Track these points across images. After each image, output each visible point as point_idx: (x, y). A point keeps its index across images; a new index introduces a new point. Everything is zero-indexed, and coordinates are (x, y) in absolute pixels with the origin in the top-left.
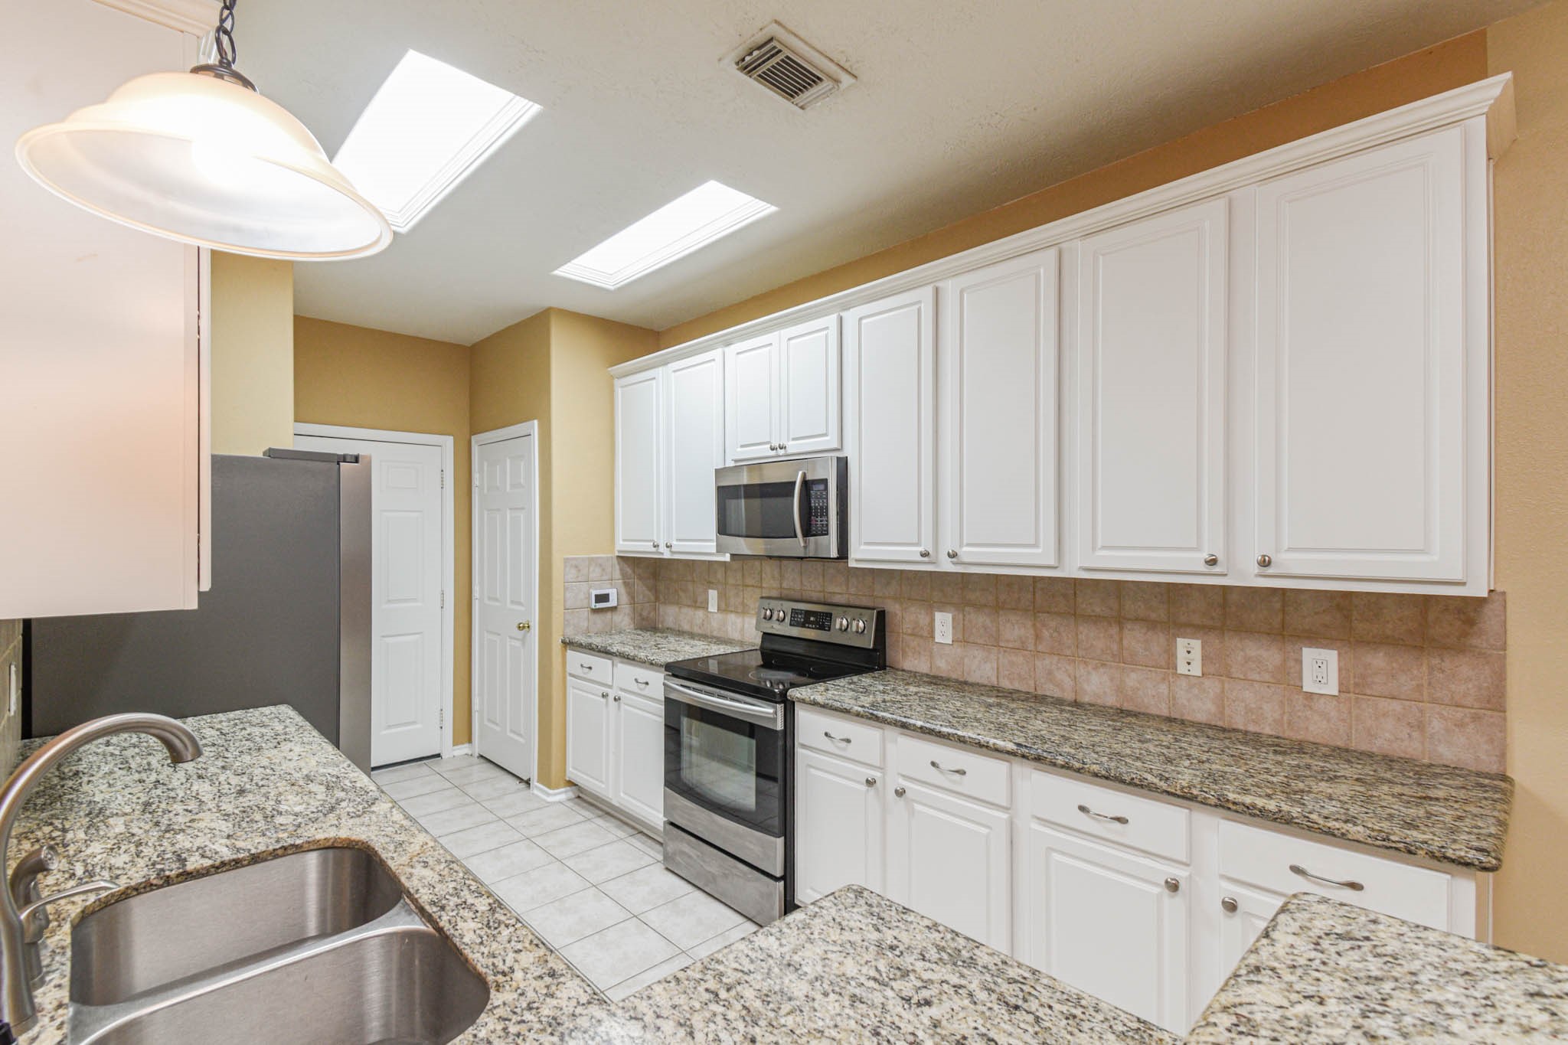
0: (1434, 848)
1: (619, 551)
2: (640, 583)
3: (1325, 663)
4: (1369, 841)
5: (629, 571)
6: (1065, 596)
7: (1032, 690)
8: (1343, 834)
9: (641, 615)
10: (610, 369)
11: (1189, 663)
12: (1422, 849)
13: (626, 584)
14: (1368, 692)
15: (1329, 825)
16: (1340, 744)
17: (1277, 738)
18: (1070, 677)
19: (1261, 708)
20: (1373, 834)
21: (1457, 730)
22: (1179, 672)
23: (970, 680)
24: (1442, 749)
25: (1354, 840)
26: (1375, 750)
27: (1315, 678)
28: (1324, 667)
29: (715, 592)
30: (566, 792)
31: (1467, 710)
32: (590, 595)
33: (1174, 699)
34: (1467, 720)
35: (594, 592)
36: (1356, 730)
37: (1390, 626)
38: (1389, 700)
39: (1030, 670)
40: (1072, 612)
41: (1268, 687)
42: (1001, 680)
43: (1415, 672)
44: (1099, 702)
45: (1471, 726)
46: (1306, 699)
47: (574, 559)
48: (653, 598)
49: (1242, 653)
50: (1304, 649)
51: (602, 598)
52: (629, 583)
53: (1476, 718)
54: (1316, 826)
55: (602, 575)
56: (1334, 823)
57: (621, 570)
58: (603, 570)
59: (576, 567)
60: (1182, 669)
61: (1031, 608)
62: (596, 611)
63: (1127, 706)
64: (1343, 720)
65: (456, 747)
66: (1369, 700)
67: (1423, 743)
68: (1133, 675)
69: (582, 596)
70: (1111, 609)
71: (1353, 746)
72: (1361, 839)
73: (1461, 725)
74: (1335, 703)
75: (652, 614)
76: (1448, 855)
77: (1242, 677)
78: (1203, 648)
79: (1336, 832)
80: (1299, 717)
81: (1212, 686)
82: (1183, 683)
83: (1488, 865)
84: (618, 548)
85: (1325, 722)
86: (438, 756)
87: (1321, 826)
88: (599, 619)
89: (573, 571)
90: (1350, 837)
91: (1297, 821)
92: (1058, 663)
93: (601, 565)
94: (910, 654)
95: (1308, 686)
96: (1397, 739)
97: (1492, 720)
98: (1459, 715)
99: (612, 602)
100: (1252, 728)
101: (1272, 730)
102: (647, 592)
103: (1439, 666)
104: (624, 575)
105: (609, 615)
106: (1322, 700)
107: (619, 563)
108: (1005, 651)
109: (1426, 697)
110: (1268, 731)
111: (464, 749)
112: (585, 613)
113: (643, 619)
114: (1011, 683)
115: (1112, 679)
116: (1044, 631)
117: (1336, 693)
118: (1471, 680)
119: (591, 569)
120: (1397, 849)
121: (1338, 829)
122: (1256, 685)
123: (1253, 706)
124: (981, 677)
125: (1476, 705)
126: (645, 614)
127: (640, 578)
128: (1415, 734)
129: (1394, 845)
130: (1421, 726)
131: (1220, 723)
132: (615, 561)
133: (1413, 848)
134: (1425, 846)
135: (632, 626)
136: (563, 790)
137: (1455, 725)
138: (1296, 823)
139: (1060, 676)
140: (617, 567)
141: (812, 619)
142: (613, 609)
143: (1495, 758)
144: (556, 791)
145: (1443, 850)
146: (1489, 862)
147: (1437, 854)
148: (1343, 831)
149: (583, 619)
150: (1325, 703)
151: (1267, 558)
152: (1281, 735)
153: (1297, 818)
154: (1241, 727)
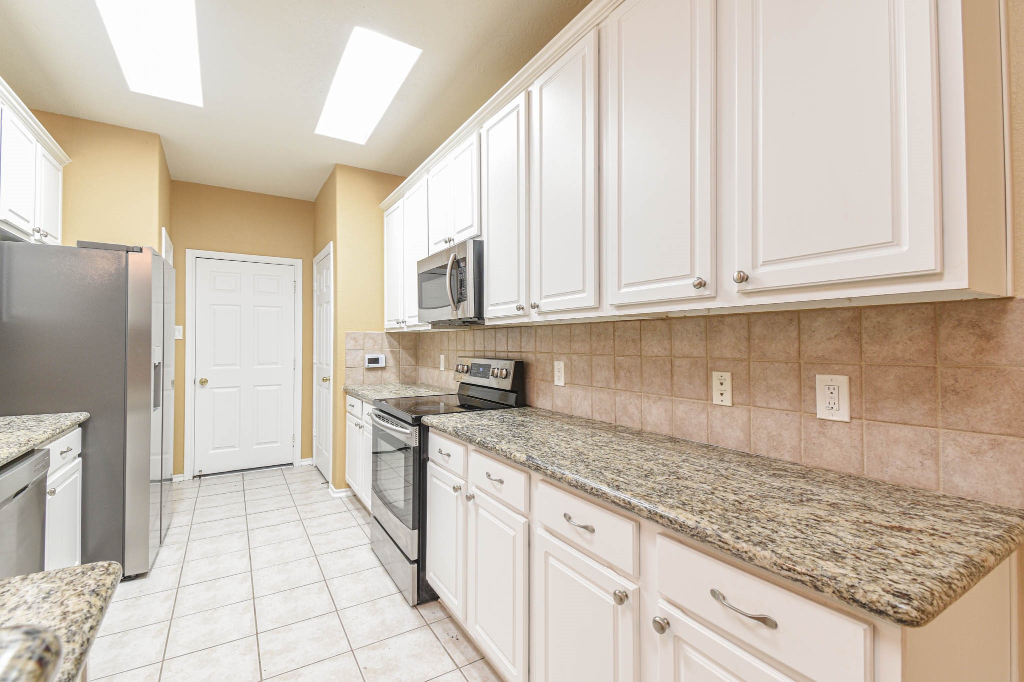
0: (842, 587)
1: (387, 329)
2: (404, 352)
3: (836, 388)
4: (775, 569)
5: (395, 343)
6: (633, 340)
7: (613, 422)
8: (750, 558)
9: (404, 374)
10: (380, 205)
11: (722, 394)
12: (829, 586)
13: (392, 352)
14: (879, 418)
15: (738, 546)
16: (852, 471)
17: (794, 464)
18: (638, 410)
19: (781, 435)
20: (779, 561)
21: (974, 458)
22: (714, 402)
23: (575, 414)
24: (957, 479)
25: (761, 567)
26: (886, 478)
27: (828, 405)
28: (835, 392)
29: (443, 356)
30: (346, 491)
31: (985, 436)
32: (364, 358)
33: (712, 427)
34: (984, 447)
35: (368, 356)
36: (868, 458)
37: (900, 347)
38: (900, 426)
39: (612, 405)
40: (639, 354)
41: (787, 414)
42: (594, 413)
43: (928, 395)
44: (658, 431)
45: (990, 454)
46: (820, 426)
47: (353, 333)
48: (413, 363)
49: (764, 383)
50: (817, 376)
51: (375, 360)
52: (394, 352)
53: (995, 445)
54: (726, 547)
55: (374, 346)
56: (744, 544)
57: (389, 342)
58: (375, 342)
59: (354, 339)
60: (717, 399)
61: (613, 353)
62: (369, 369)
63: (677, 435)
64: (855, 447)
65: (302, 460)
66: (880, 426)
67: (937, 472)
68: (681, 407)
69: (359, 359)
70: (665, 349)
71: (866, 474)
72: (768, 566)
73: (977, 453)
74: (847, 430)
75: (413, 374)
76: (857, 597)
77: (765, 405)
78: (733, 379)
79: (744, 555)
80: (814, 444)
81: (740, 414)
82: (718, 413)
83: (905, 617)
84: (386, 327)
85: (838, 449)
86: (292, 464)
87: (730, 547)
88: (372, 375)
89: (353, 342)
90: (756, 562)
91: (709, 539)
92: (630, 398)
93: (373, 339)
94: (541, 395)
95: (822, 412)
96: (909, 467)
97: (1014, 447)
98: (976, 442)
99: (382, 364)
100: (773, 455)
101: (790, 457)
102: (409, 358)
103: (952, 388)
104: (391, 346)
105: (379, 373)
106: (835, 427)
107: (387, 338)
108: (596, 390)
109: (940, 423)
110: (787, 457)
111: (307, 462)
112: (361, 370)
113: (406, 376)
114: (601, 416)
115: (666, 411)
116: (621, 371)
117: (847, 419)
118: (988, 402)
119: (366, 341)
120: (803, 582)
121: (746, 552)
122: (777, 413)
123: (774, 433)
124: (582, 412)
125: (996, 430)
126: (407, 373)
127: (404, 348)
128: (929, 463)
129: (799, 577)
130: (934, 454)
131: (747, 450)
132: (384, 335)
133: (819, 583)
134: (832, 583)
135: (397, 381)
136: (344, 489)
137: (972, 453)
138: (709, 542)
139: (632, 409)
140: (386, 340)
141: (481, 369)
142: (383, 369)
143: (1018, 492)
144: (339, 490)
145: (853, 591)
146: (907, 613)
147: (845, 595)
148: (751, 555)
149: (359, 374)
150: (838, 430)
151: (742, 274)
152: (798, 462)
153: (710, 536)
154: (763, 453)
